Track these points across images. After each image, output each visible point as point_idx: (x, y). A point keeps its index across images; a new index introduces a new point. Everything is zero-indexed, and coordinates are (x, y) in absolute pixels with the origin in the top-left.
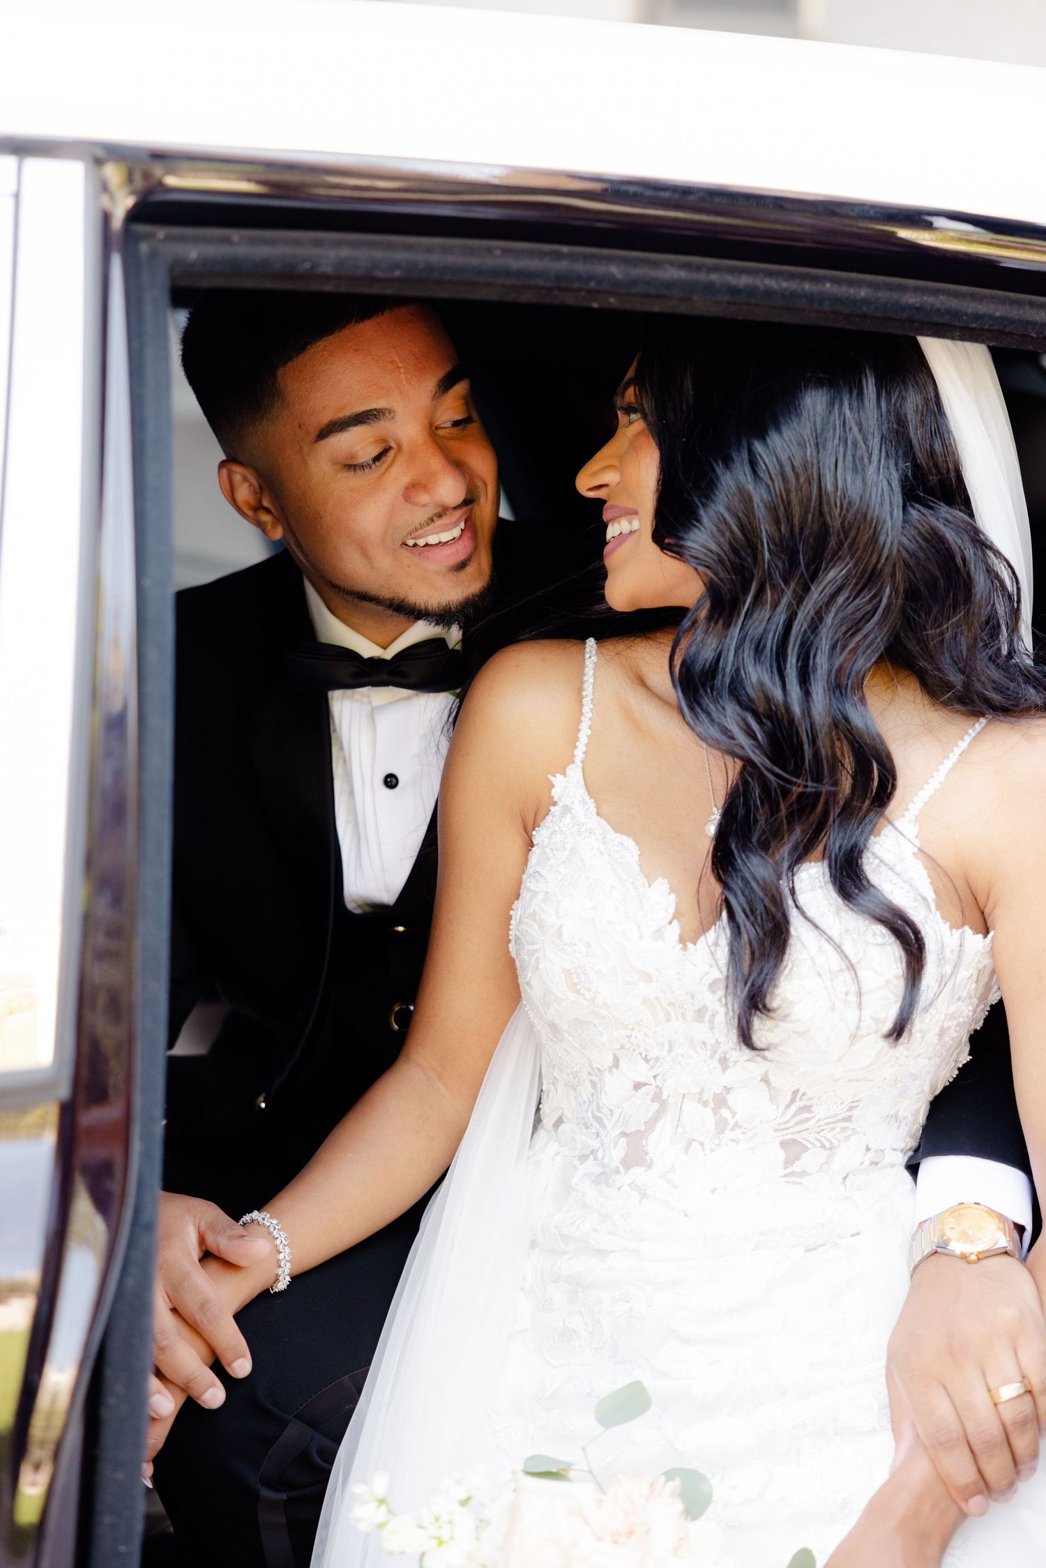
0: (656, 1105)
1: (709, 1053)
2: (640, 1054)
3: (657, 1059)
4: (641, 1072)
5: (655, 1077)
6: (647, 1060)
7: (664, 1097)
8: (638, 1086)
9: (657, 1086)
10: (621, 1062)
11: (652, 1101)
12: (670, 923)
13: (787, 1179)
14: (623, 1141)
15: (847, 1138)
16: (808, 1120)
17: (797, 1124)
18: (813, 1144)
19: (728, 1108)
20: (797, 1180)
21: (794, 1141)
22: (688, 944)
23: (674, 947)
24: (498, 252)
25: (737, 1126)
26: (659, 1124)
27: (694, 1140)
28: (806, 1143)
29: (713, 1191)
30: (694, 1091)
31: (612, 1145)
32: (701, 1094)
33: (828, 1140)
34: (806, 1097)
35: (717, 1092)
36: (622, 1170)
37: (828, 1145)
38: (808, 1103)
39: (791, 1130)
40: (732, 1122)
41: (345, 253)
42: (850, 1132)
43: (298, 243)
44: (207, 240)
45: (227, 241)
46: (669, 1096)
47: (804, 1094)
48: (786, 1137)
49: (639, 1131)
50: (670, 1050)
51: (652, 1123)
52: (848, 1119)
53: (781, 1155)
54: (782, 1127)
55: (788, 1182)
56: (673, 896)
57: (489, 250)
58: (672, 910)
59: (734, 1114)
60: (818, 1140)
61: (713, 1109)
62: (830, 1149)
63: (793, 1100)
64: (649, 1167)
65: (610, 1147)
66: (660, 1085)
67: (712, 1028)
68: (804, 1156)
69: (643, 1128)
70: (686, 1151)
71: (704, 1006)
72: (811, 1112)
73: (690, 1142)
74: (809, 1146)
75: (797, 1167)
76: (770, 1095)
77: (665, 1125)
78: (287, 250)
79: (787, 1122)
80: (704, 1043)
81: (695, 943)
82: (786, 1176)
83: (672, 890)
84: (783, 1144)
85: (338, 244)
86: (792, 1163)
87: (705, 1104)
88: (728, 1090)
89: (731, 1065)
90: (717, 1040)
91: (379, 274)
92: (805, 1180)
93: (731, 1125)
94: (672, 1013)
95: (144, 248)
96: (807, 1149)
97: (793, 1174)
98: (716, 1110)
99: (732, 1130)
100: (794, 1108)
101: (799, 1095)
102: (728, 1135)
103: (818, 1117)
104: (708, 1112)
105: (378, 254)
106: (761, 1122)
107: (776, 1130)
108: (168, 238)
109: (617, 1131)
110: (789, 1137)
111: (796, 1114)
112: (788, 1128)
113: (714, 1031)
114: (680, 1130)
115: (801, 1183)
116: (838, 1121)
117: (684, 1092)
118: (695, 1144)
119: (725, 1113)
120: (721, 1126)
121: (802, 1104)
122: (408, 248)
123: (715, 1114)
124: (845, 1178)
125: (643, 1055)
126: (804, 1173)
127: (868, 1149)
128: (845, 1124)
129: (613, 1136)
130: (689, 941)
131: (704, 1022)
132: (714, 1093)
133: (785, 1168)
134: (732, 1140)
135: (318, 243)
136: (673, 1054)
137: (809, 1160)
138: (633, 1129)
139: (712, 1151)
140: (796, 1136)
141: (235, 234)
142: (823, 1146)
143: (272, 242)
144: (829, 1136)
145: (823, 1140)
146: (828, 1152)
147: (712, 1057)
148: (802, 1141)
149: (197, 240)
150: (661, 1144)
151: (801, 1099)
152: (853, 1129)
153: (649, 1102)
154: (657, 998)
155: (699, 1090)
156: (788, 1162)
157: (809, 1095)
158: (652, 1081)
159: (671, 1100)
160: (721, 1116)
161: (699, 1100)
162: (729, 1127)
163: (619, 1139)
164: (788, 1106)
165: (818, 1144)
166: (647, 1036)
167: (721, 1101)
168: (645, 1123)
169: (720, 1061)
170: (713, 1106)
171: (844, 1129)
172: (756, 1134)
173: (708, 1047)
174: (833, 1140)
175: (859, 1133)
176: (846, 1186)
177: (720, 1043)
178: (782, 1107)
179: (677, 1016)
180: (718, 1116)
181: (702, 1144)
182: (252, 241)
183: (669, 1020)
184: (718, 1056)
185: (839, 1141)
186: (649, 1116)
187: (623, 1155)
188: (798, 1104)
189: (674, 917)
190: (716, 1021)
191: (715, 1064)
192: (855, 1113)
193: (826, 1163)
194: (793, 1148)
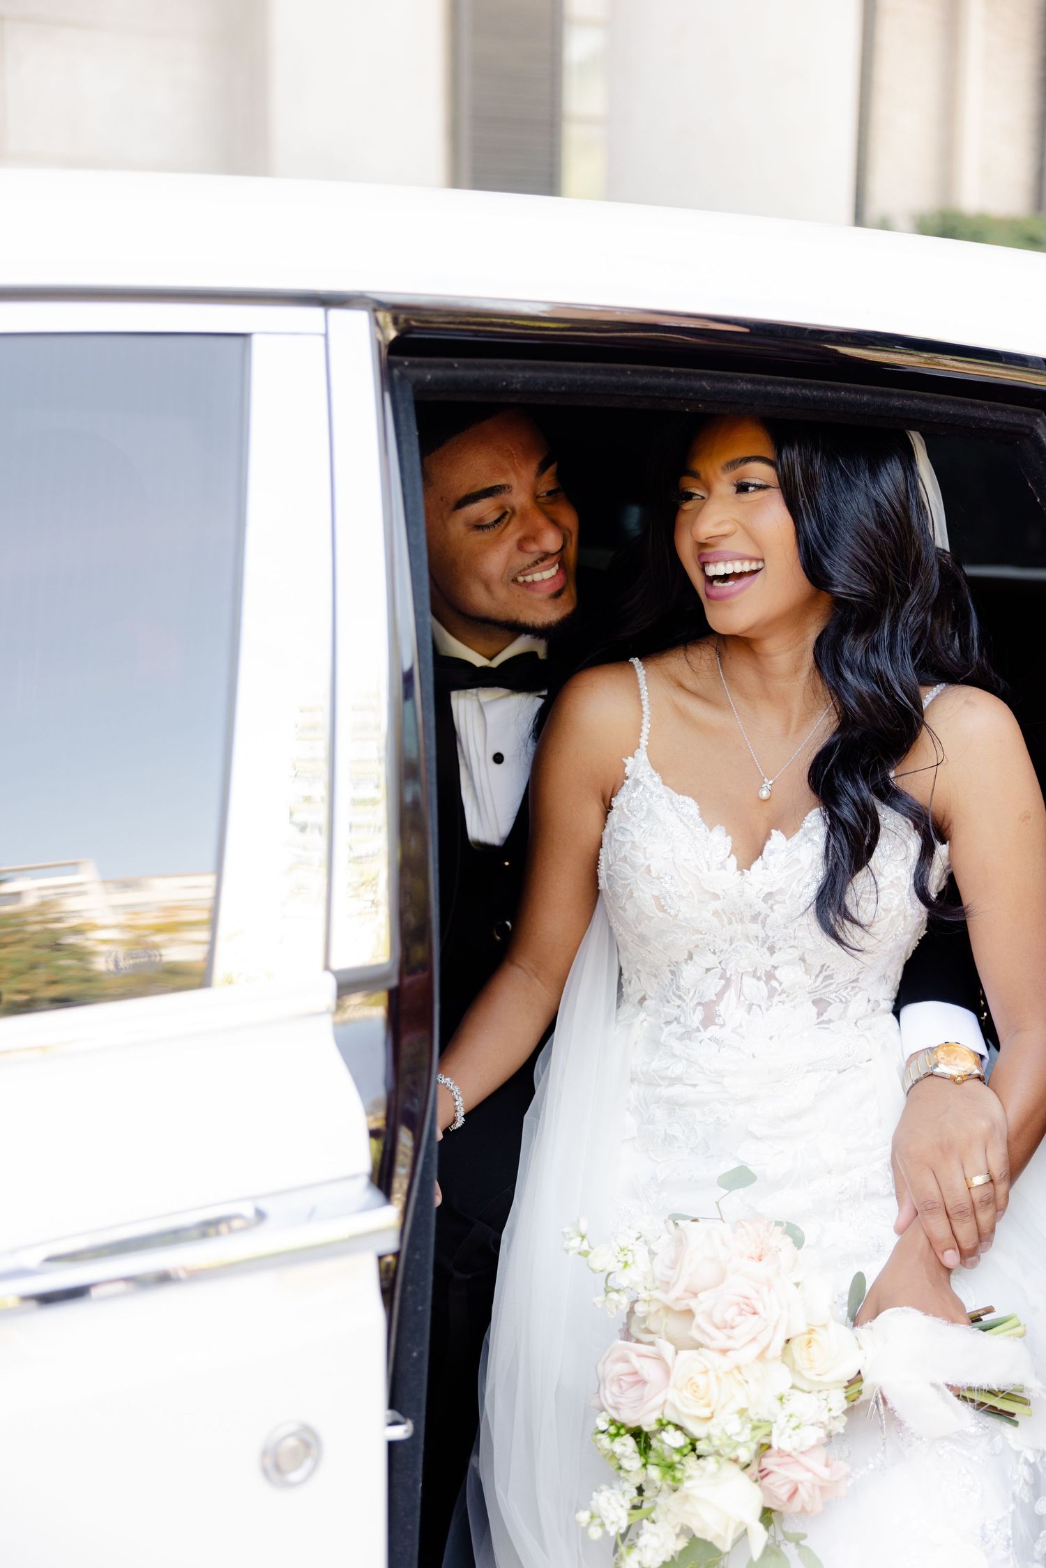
0: (723, 982)
1: (760, 943)
2: (710, 950)
3: (721, 951)
4: (710, 960)
5: (720, 963)
6: (714, 953)
7: (728, 975)
8: (708, 970)
9: (722, 969)
10: (695, 957)
11: (720, 979)
12: (729, 857)
13: (819, 1026)
14: (699, 1008)
15: (855, 995)
16: (831, 984)
17: (825, 987)
18: (834, 1000)
19: (776, 979)
20: (825, 1026)
21: (821, 1000)
22: (744, 870)
23: (734, 874)
24: (629, 372)
25: (783, 992)
26: (726, 995)
27: (753, 1004)
28: (830, 1000)
29: (771, 1038)
30: (750, 970)
31: (691, 1012)
32: (755, 971)
33: (844, 996)
34: (830, 968)
35: (768, 970)
36: (701, 1028)
37: (844, 1000)
38: (831, 973)
39: (819, 992)
40: (780, 989)
41: (528, 374)
42: (857, 989)
43: (497, 367)
44: (437, 366)
45: (451, 366)
46: (731, 975)
47: (828, 967)
48: (815, 997)
49: (712, 1001)
50: (731, 945)
51: (720, 995)
52: (856, 981)
53: (815, 1010)
54: (814, 990)
55: (820, 1028)
56: (729, 838)
57: (623, 371)
58: (729, 848)
59: (781, 984)
60: (837, 997)
61: (765, 982)
62: (845, 1003)
63: (821, 972)
64: (722, 1026)
65: (690, 1013)
66: (724, 967)
67: (764, 926)
68: (830, 1009)
69: (714, 998)
70: (749, 1014)
71: (759, 912)
72: (832, 979)
73: (751, 1006)
74: (832, 1001)
75: (825, 1017)
76: (806, 969)
77: (731, 994)
78: (491, 373)
79: (818, 987)
80: (757, 937)
81: (749, 869)
82: (818, 1024)
83: (728, 834)
84: (815, 1002)
85: (524, 368)
86: (822, 1015)
87: (759, 979)
88: (775, 968)
89: (776, 951)
90: (767, 935)
91: (551, 389)
92: (831, 1026)
93: (780, 991)
94: (733, 919)
95: (396, 372)
96: (831, 1004)
97: (823, 1022)
98: (767, 982)
99: (779, 995)
100: (821, 977)
101: (825, 968)
102: (776, 999)
103: (839, 981)
104: (762, 984)
105: (551, 375)
106: (800, 988)
107: (809, 993)
108: (411, 365)
109: (695, 1002)
110: (818, 997)
111: (822, 983)
112: (817, 991)
113: (765, 929)
114: (742, 998)
115: (828, 1028)
116: (850, 982)
117: (743, 971)
118: (754, 1007)
119: (774, 983)
120: (772, 993)
121: (827, 973)
122: (570, 370)
123: (767, 985)
124: (856, 1023)
125: (712, 950)
126: (830, 1021)
127: (869, 1001)
128: (854, 984)
129: (692, 1006)
130: (745, 869)
131: (757, 923)
132: (765, 971)
133: (818, 1018)
134: (780, 1002)
135: (510, 367)
136: (733, 946)
137: (832, 1012)
138: (707, 999)
139: (767, 1010)
140: (821, 996)
141: (455, 362)
142: (841, 1001)
143: (480, 367)
144: (845, 995)
145: (841, 997)
146: (844, 1005)
147: (762, 946)
148: (828, 999)
149: (430, 366)
150: (729, 1008)
151: (826, 971)
152: (859, 987)
153: (717, 980)
154: (723, 910)
155: (753, 969)
156: (820, 1014)
157: (832, 967)
158: (719, 965)
159: (733, 978)
160: (771, 985)
161: (754, 976)
162: (778, 993)
163: (696, 1008)
164: (817, 976)
165: (838, 1000)
166: (715, 936)
167: (770, 976)
168: (715, 994)
169: (768, 948)
170: (764, 979)
171: (853, 988)
172: (796, 996)
173: (760, 939)
174: (848, 997)
175: (863, 990)
176: (858, 1027)
177: (769, 937)
178: (813, 977)
179: (736, 922)
180: (769, 986)
181: (759, 1006)
182: (467, 367)
183: (730, 923)
184: (767, 945)
185: (851, 996)
186: (718, 990)
187: (701, 1018)
188: (824, 973)
189: (731, 852)
190: (767, 922)
191: (765, 949)
192: (861, 976)
193: (844, 1012)
194: (821, 1004)
